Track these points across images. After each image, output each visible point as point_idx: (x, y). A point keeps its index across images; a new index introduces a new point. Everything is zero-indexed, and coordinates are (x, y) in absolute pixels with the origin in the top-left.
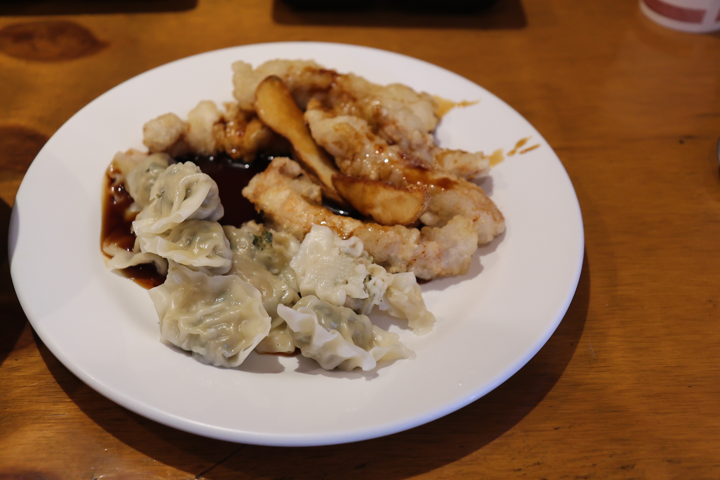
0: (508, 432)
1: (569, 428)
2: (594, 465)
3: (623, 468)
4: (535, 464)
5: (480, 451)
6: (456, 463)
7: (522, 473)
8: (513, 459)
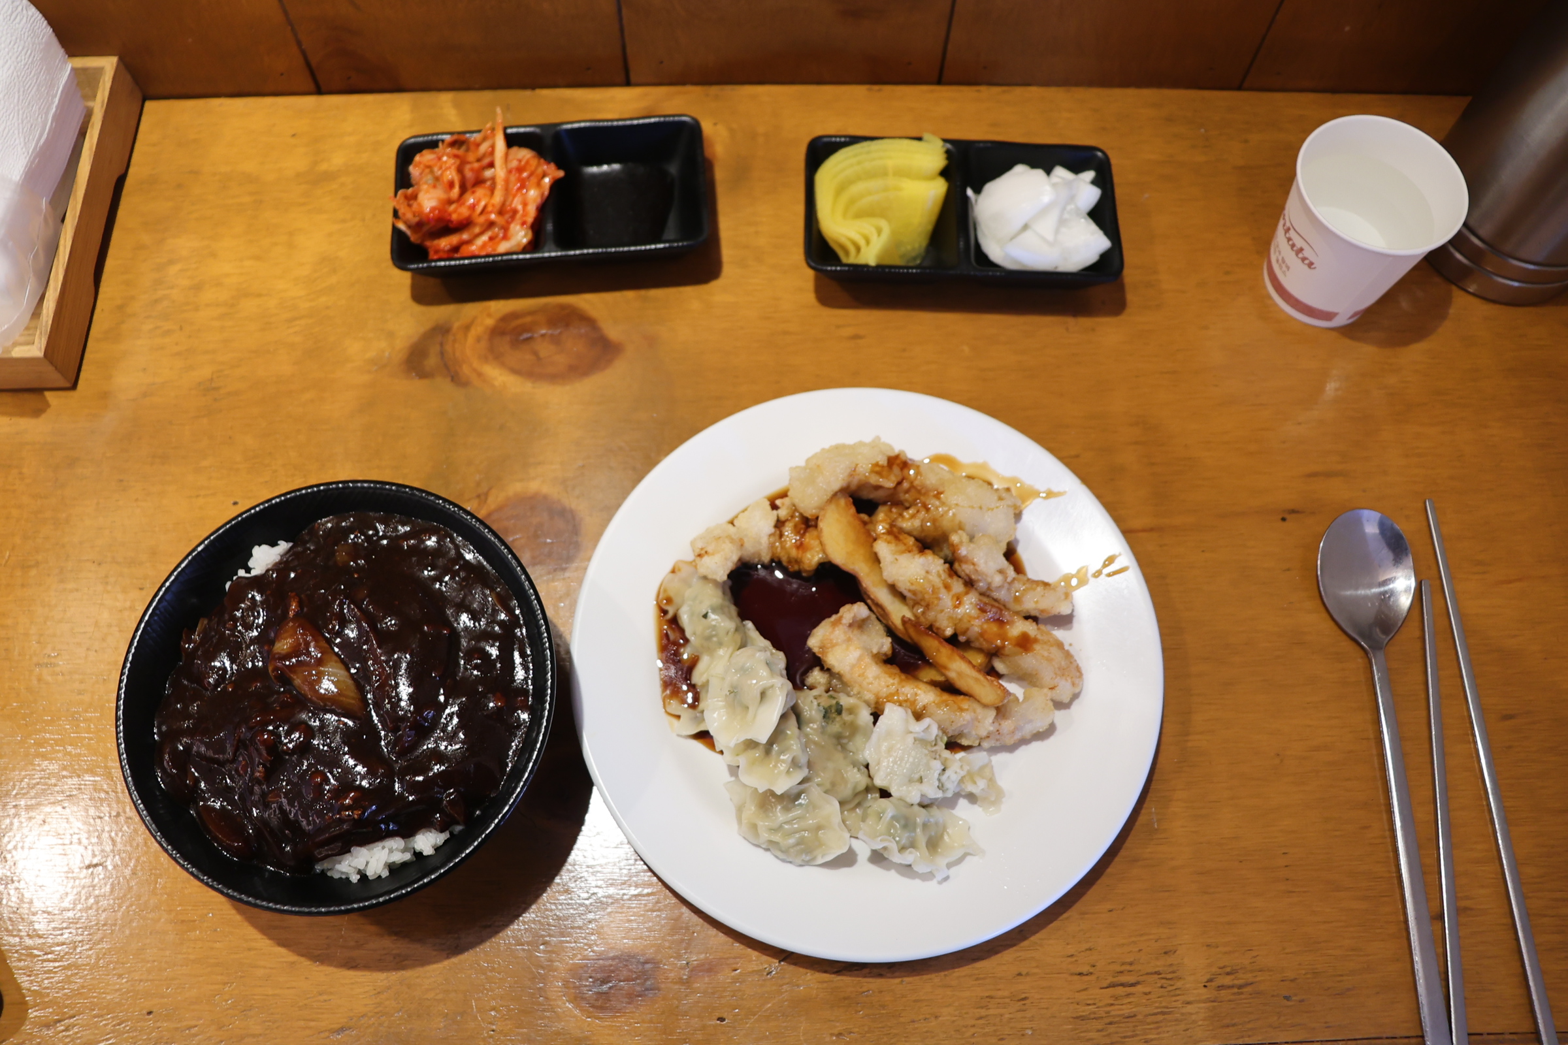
0: (1065, 915)
1: (1122, 909)
2: (1140, 950)
3: (1166, 953)
5: (1038, 936)
6: (1015, 948)
7: (1074, 959)
8: (1068, 944)
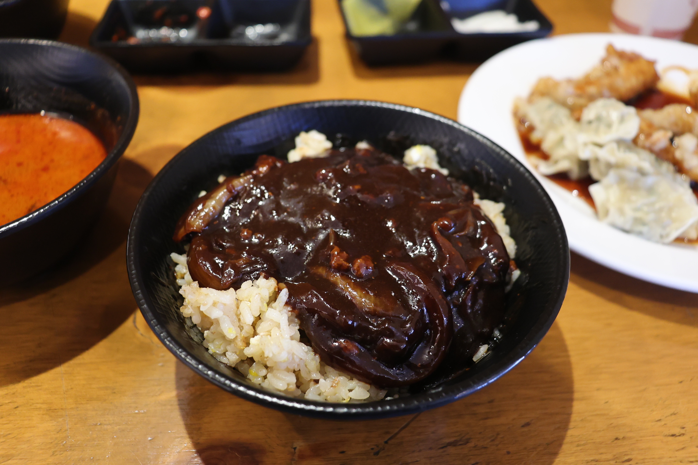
4: (671, 415)
7: (663, 423)
8: (652, 411)
